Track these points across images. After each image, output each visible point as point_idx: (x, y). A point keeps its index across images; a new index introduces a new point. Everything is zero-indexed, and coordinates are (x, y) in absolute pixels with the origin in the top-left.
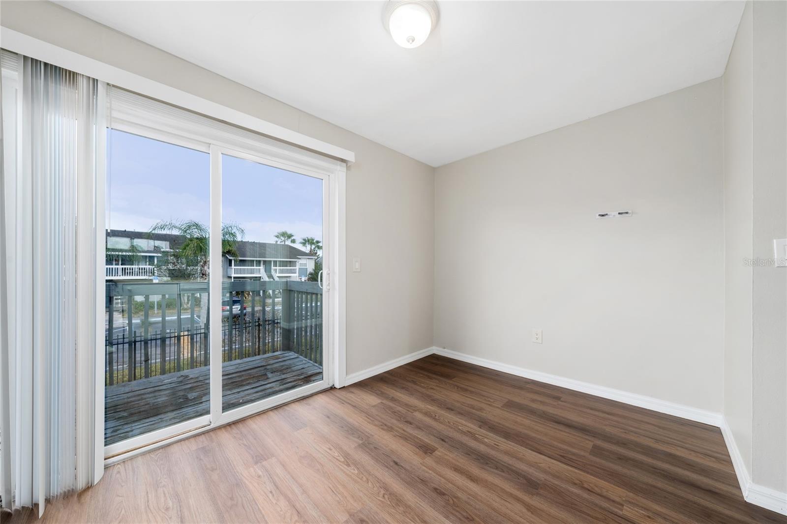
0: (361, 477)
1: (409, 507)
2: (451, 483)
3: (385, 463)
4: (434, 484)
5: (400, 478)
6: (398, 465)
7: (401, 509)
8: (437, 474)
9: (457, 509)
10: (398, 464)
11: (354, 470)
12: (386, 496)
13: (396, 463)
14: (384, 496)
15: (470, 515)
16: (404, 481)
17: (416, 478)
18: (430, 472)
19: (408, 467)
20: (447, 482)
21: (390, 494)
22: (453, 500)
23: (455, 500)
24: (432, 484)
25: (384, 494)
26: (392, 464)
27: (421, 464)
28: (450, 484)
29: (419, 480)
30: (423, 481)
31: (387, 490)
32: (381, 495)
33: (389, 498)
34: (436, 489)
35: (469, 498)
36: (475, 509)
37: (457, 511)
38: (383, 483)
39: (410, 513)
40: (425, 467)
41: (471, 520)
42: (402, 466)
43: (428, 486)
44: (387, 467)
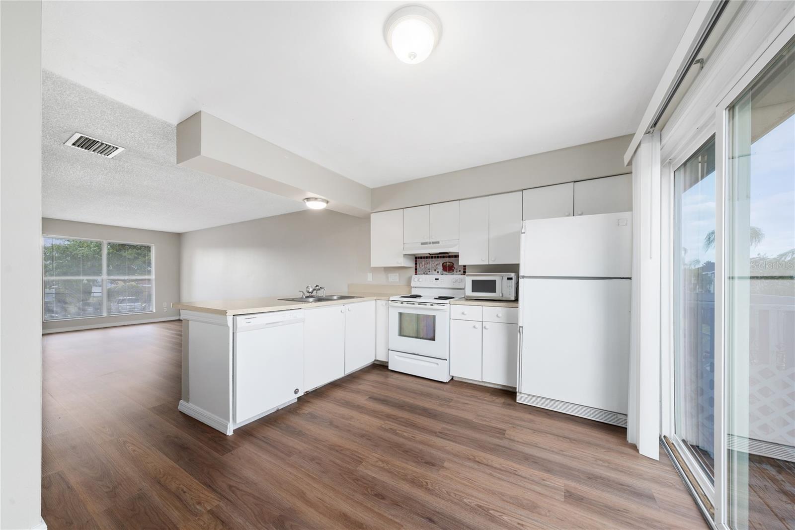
0: (457, 496)
1: (403, 480)
2: (367, 507)
3: (443, 517)
4: (385, 504)
5: (419, 503)
6: (427, 518)
7: (409, 477)
8: (383, 516)
9: (365, 485)
10: (428, 520)
11: (469, 502)
12: (425, 484)
13: (431, 520)
14: (427, 483)
15: (355, 482)
16: (415, 501)
17: (404, 506)
18: (390, 517)
19: (416, 517)
20: (372, 508)
21: (422, 486)
22: (368, 492)
23: (366, 492)
24: (387, 502)
25: (427, 485)
26: (435, 518)
27: (402, 526)
28: (369, 507)
29: (400, 504)
30: (395, 504)
31: (426, 488)
32: (429, 484)
33: (422, 482)
34: (383, 498)
35: (353, 496)
36: (350, 488)
37: (365, 483)
38: (433, 494)
39: (402, 475)
40: (396, 523)
41: (356, 479)
42: (423, 517)
43: (391, 500)
44: (438, 512)
